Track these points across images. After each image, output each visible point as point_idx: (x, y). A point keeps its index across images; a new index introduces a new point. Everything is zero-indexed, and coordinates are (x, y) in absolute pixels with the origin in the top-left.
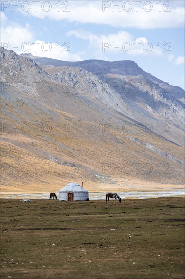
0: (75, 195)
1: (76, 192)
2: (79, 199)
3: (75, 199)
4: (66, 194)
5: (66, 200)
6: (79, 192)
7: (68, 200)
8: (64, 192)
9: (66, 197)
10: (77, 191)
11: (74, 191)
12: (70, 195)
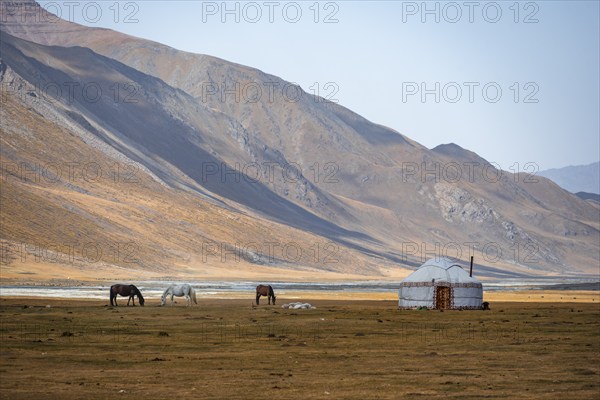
0: (457, 292)
1: (458, 285)
2: (465, 303)
3: (458, 302)
4: (432, 289)
5: (430, 304)
6: (466, 285)
7: (438, 307)
8: (425, 284)
9: (430, 297)
10: (460, 281)
11: (453, 282)
12: (443, 292)
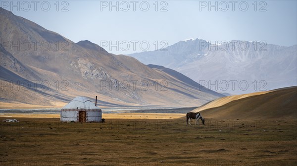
0: (89, 114)
2: (93, 119)
3: (89, 119)
4: (77, 112)
5: (76, 120)
9: (76, 116)
11: (87, 109)
12: (82, 114)
